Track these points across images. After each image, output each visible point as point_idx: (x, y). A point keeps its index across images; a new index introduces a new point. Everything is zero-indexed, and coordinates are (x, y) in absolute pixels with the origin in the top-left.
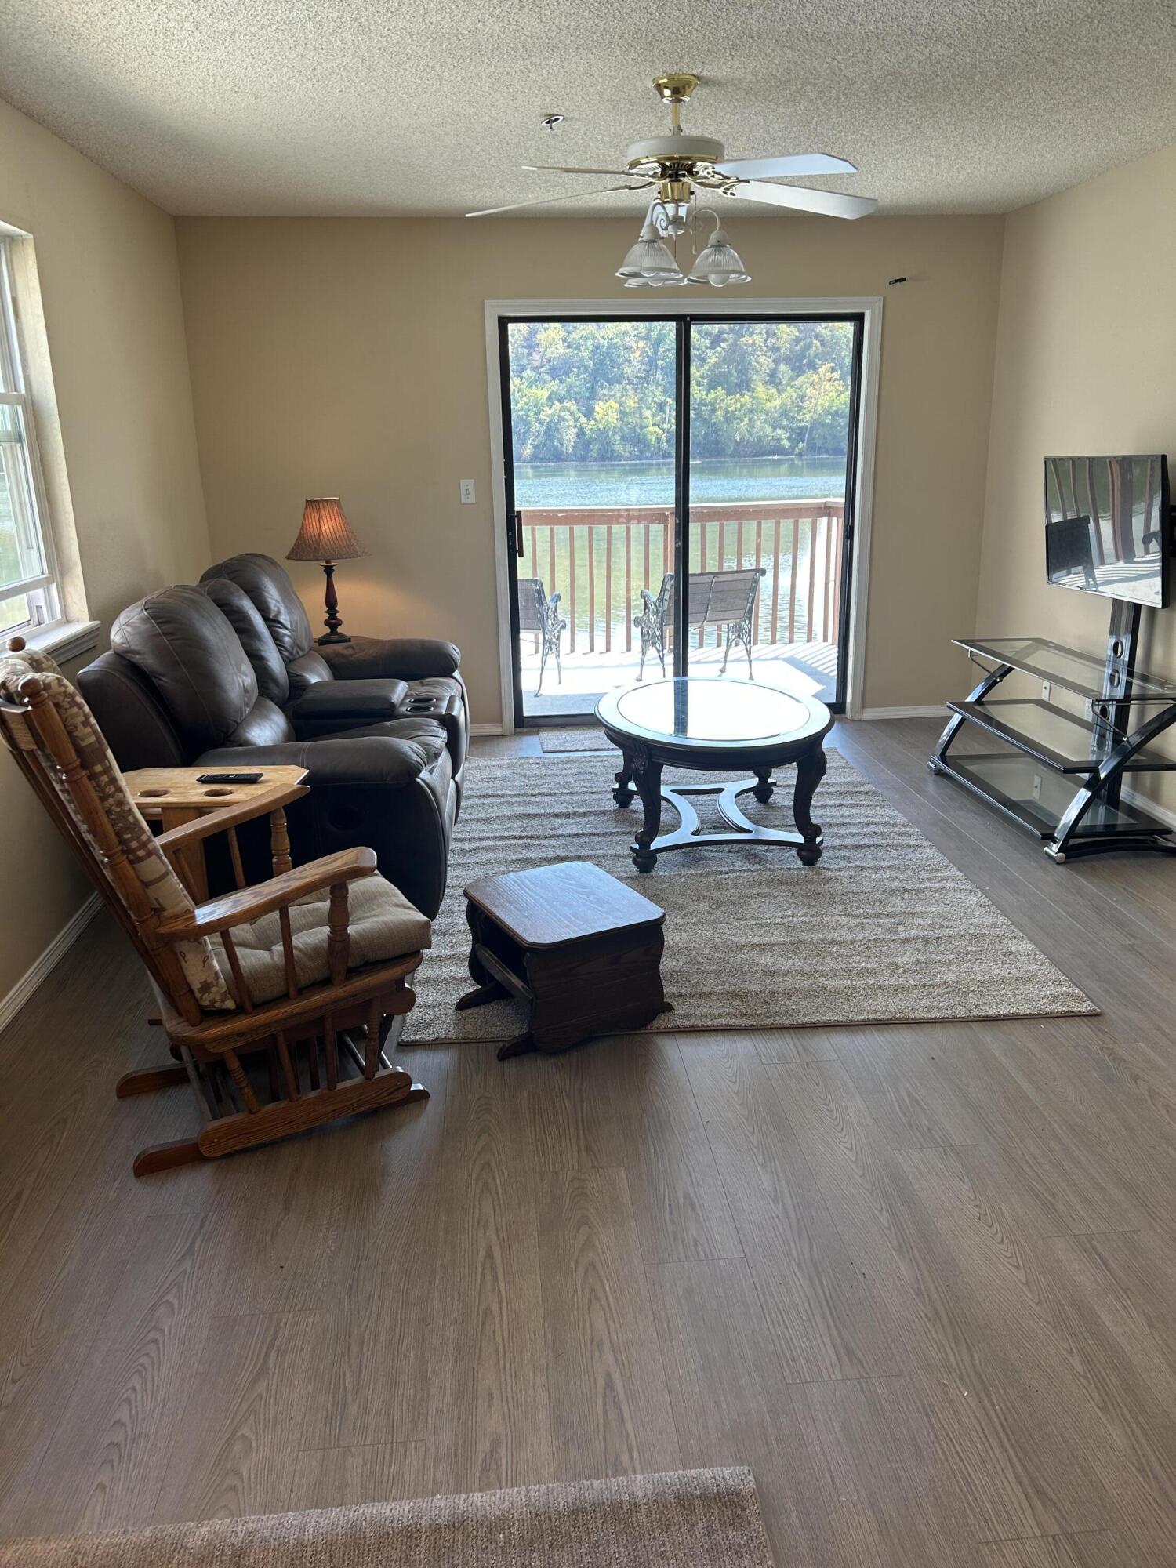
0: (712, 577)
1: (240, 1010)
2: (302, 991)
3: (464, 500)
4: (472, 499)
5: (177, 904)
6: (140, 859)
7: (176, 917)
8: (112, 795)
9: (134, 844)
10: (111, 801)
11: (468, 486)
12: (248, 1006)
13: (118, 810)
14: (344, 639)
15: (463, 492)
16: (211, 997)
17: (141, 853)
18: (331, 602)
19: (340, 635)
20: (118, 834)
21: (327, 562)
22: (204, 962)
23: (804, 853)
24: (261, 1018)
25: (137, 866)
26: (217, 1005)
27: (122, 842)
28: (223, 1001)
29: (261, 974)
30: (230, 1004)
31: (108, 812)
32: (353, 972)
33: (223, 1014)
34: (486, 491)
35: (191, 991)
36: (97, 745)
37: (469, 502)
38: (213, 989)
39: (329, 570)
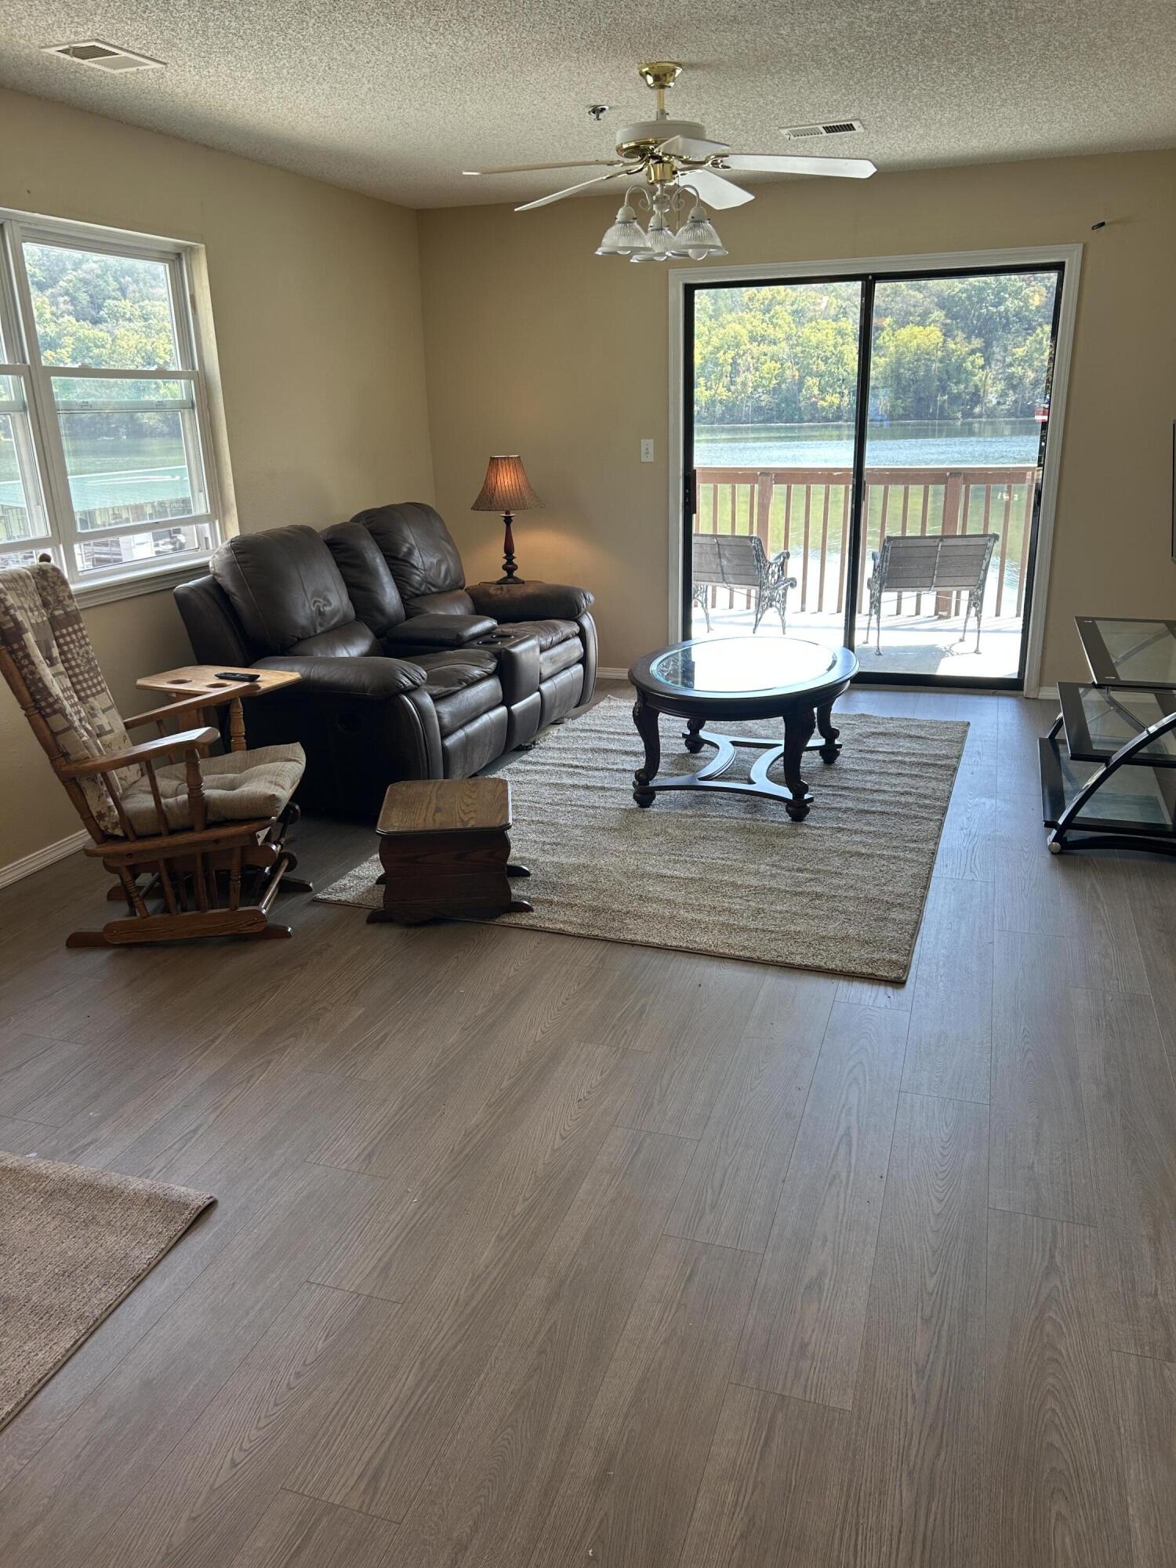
0: (938, 540)
1: (125, 838)
2: (172, 832)
3: (644, 459)
4: (650, 458)
5: (78, 752)
6: (49, 715)
7: (77, 761)
8: (27, 666)
9: (43, 704)
10: (25, 670)
11: (647, 445)
12: (131, 836)
13: (31, 677)
14: (518, 581)
15: (643, 450)
16: (105, 824)
17: (48, 710)
18: (509, 550)
19: (516, 578)
20: (32, 694)
21: (507, 513)
22: (99, 797)
23: (790, 809)
24: (139, 845)
25: (47, 719)
26: (110, 831)
27: (34, 700)
28: (113, 829)
29: (141, 814)
30: (119, 832)
31: (24, 679)
32: (209, 826)
33: (115, 838)
34: (663, 449)
35: (92, 816)
36: (15, 629)
37: (647, 460)
38: (107, 819)
39: (508, 520)
